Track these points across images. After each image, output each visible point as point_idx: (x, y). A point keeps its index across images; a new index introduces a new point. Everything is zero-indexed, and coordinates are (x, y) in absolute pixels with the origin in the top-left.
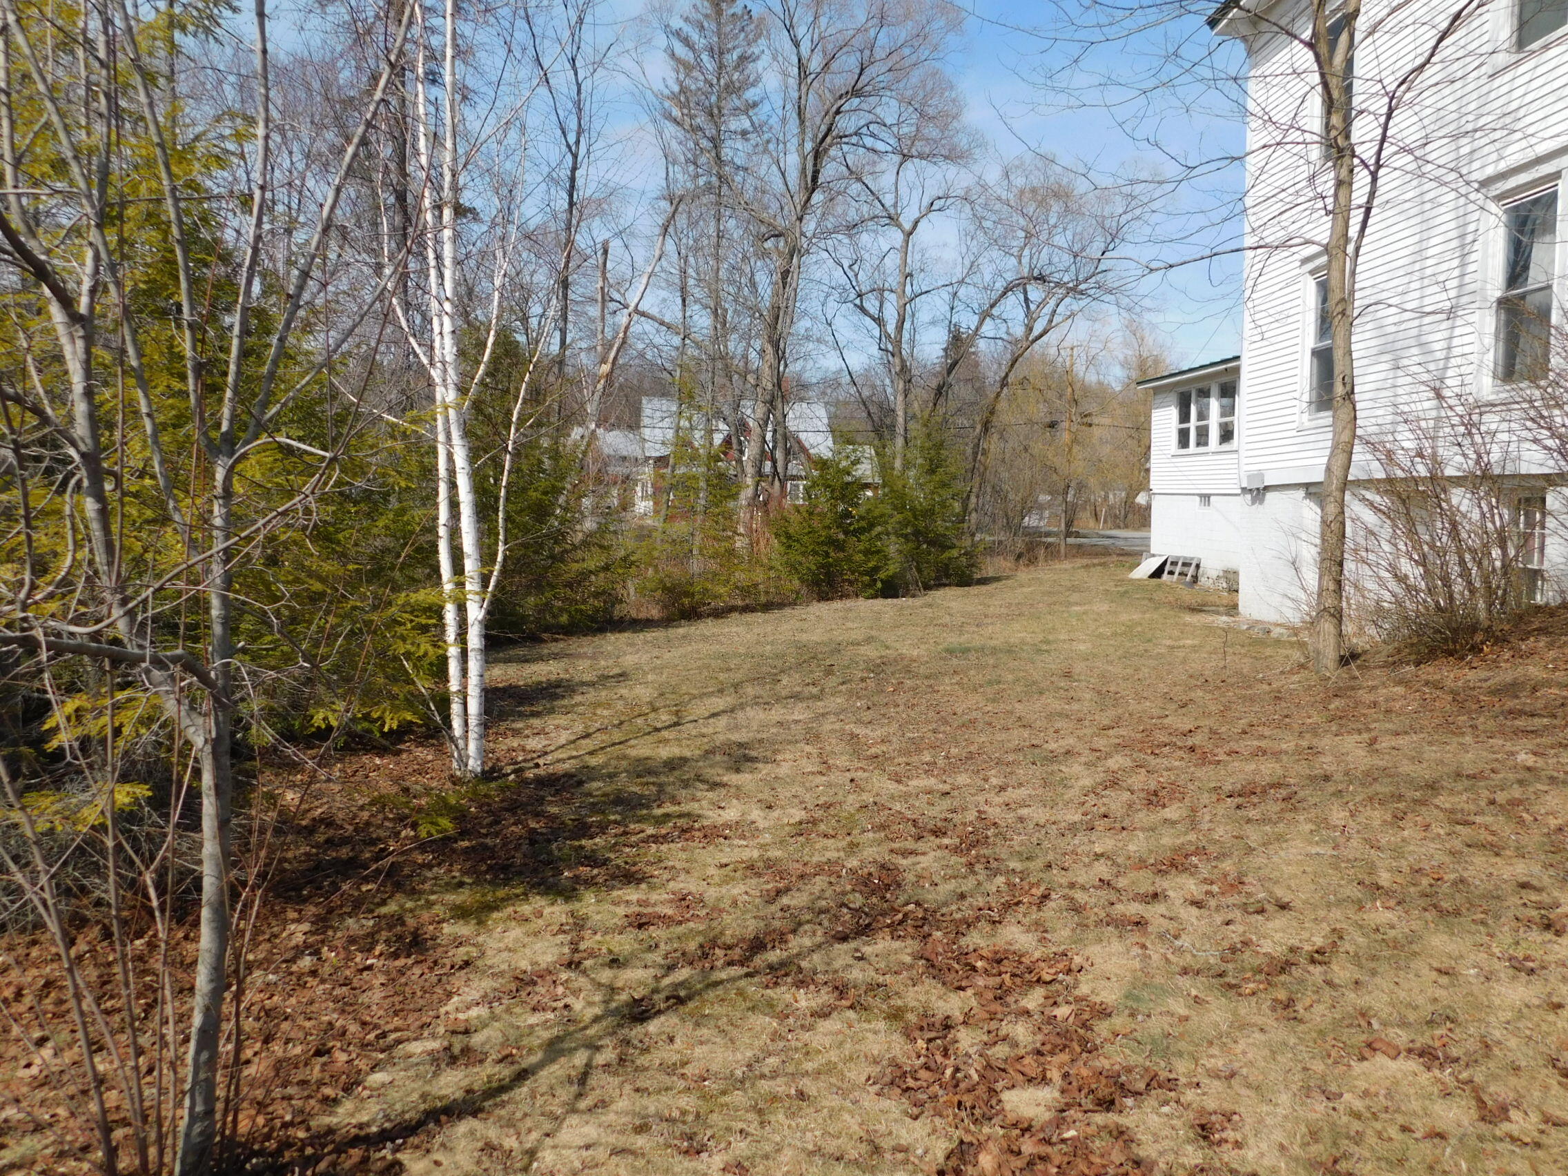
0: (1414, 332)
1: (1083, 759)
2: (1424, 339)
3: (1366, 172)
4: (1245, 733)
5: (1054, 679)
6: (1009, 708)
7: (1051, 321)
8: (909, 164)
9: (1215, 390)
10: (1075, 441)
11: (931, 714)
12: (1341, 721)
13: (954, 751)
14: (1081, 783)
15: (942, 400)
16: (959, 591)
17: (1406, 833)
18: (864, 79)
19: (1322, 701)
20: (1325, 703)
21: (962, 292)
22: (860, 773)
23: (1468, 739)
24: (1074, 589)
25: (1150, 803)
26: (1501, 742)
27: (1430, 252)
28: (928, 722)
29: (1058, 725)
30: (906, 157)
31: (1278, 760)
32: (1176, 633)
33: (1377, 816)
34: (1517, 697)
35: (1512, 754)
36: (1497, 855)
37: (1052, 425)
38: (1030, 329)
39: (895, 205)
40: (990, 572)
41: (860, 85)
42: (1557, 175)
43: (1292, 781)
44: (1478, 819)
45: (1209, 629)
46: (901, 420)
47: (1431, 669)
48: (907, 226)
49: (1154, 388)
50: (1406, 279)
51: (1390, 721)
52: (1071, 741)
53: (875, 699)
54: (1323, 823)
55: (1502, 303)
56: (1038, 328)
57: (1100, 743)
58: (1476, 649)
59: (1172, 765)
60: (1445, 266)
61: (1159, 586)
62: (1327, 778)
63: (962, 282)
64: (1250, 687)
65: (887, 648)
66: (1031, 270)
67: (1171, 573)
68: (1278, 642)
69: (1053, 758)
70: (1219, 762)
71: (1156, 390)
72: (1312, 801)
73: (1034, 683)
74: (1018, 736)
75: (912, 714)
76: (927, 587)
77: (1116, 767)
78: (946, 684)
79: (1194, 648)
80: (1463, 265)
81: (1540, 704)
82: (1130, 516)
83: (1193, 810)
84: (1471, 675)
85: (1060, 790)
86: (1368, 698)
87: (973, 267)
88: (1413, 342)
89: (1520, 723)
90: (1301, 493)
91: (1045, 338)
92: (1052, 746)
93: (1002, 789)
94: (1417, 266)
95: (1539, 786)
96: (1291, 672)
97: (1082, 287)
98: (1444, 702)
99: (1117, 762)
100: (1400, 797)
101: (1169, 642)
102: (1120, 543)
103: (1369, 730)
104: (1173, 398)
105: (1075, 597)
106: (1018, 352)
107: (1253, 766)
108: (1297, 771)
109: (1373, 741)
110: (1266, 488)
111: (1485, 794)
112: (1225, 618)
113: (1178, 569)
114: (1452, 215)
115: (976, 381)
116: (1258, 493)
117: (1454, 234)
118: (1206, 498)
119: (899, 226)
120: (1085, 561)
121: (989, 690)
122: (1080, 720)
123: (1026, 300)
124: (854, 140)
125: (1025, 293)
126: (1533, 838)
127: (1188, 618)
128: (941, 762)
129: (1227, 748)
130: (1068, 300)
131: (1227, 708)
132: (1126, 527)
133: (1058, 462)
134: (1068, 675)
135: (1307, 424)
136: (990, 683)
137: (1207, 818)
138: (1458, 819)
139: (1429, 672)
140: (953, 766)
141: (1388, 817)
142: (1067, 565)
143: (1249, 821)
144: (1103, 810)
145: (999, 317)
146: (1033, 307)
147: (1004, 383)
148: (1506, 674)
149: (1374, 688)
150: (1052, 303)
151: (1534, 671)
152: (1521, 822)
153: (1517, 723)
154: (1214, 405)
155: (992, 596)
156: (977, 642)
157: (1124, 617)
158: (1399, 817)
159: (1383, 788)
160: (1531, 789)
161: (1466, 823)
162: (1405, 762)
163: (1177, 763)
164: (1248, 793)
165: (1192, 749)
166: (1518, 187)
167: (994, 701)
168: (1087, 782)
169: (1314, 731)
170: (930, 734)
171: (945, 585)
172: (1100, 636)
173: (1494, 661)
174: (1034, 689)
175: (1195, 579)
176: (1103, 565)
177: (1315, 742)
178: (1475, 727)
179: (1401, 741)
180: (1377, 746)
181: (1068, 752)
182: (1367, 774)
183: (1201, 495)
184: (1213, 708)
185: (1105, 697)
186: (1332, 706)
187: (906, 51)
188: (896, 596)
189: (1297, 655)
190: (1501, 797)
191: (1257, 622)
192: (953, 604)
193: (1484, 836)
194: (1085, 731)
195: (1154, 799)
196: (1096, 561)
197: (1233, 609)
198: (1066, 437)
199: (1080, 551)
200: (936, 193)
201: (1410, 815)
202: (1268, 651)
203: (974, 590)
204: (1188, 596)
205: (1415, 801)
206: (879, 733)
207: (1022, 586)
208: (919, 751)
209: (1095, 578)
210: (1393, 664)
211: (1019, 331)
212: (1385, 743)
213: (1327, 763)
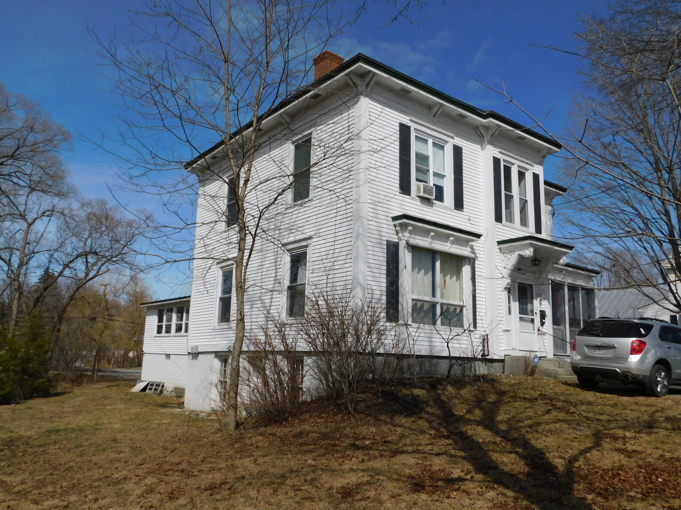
0: (259, 295)
1: (133, 481)
2: (262, 298)
3: (251, 237)
4: (203, 461)
5: (109, 442)
6: (89, 459)
7: (98, 272)
8: (34, 193)
9: (175, 309)
10: (106, 327)
11: (47, 466)
12: (242, 452)
13: (65, 484)
14: (135, 493)
15: (39, 304)
16: (44, 400)
17: (280, 497)
18: (18, 152)
19: (231, 445)
20: (233, 445)
21: (56, 255)
22: (12, 503)
23: (289, 456)
24: (105, 397)
25: (170, 498)
26: (301, 456)
27: (265, 266)
28: (45, 470)
29: (117, 465)
30: (33, 190)
31: (221, 472)
32: (159, 418)
33: (268, 491)
34: (302, 438)
35: (306, 461)
36: (313, 501)
37: (94, 319)
38: (87, 275)
39: (25, 211)
40: (59, 389)
41: (15, 154)
42: (307, 246)
43: (230, 480)
44: (303, 488)
45: (173, 415)
46: (15, 312)
47: (270, 428)
48: (30, 221)
49: (147, 307)
50: (256, 275)
51: (259, 451)
52: (125, 473)
53: (12, 460)
54: (247, 498)
55: (289, 288)
56: (91, 275)
57: (139, 472)
58: (286, 420)
59: (175, 479)
60: (270, 272)
61: (145, 395)
62: (243, 478)
63: (56, 250)
64: (199, 441)
65: (12, 432)
66: (91, 248)
67: (150, 389)
68: (203, 420)
69: (118, 482)
70: (196, 476)
71: (149, 308)
72: (240, 488)
73: (99, 445)
74: (97, 473)
75: (37, 467)
76: (26, 399)
77: (149, 483)
78: (52, 450)
79: (169, 424)
80: (276, 273)
81: (310, 440)
82: (126, 362)
83: (192, 499)
84: (286, 430)
85: (126, 497)
86: (249, 442)
87: (62, 244)
88: (258, 299)
89: (305, 448)
90: (213, 355)
91: (95, 280)
92: (116, 476)
93: (96, 500)
94: (260, 271)
95: (320, 472)
96: (216, 433)
97: (114, 259)
98: (277, 442)
99: (149, 480)
100: (273, 483)
101: (157, 422)
102: (121, 375)
103: (253, 456)
104: (156, 312)
105: (106, 402)
106: (80, 284)
107: (211, 476)
108: (231, 476)
109: (255, 461)
110: (199, 353)
111: (302, 477)
112: (179, 410)
113: (154, 387)
114: (273, 254)
115: (58, 296)
116: (195, 355)
117: (273, 261)
118: (168, 356)
119: (25, 220)
120: (107, 384)
121: (77, 450)
122: (126, 462)
123: (87, 261)
124: (7, 177)
125: (86, 258)
126: (323, 493)
127: (163, 410)
128: (59, 491)
129: (197, 469)
130: (107, 264)
131: (192, 451)
132: (123, 367)
133: (97, 337)
134: (115, 440)
135: (217, 327)
136: (77, 447)
137: (199, 501)
138: (296, 489)
139: (270, 429)
140: (65, 493)
141: (272, 491)
142: (98, 386)
143: (218, 500)
144: (149, 504)
145: (72, 268)
146: (89, 265)
147: (72, 298)
148: (298, 429)
149: (250, 438)
150: (100, 263)
151: (307, 427)
152: (317, 487)
153: (304, 448)
154: (174, 316)
155: (63, 402)
156: (62, 426)
157: (133, 411)
158: (275, 491)
159: (266, 480)
160: (317, 474)
161: (300, 490)
162: (270, 468)
163: (177, 478)
164: (212, 488)
165: (182, 471)
166: (294, 248)
167: (81, 456)
168: (139, 492)
169: (231, 457)
170: (49, 477)
171: (35, 397)
172: (123, 420)
173: (293, 424)
174: (100, 449)
175: (161, 392)
176: (117, 385)
177: (233, 462)
178: (290, 451)
179: (266, 459)
180: (258, 462)
181: (124, 478)
182: (258, 474)
183: (166, 355)
184: (187, 451)
185: (136, 450)
186: (236, 447)
187: (41, 145)
188: (9, 403)
189: (217, 425)
190: (308, 478)
191: (193, 411)
192: (44, 407)
193: (306, 494)
194: (130, 467)
195: (172, 496)
196: (112, 384)
197: (181, 405)
198: (100, 325)
199: (103, 379)
200: (46, 208)
201: (279, 490)
202: (201, 424)
203: (52, 399)
204: (159, 400)
205: (279, 483)
206: (18, 479)
207: (77, 397)
208: (45, 486)
209: (114, 392)
210: (255, 427)
211: (82, 275)
212: (260, 460)
213: (241, 472)
